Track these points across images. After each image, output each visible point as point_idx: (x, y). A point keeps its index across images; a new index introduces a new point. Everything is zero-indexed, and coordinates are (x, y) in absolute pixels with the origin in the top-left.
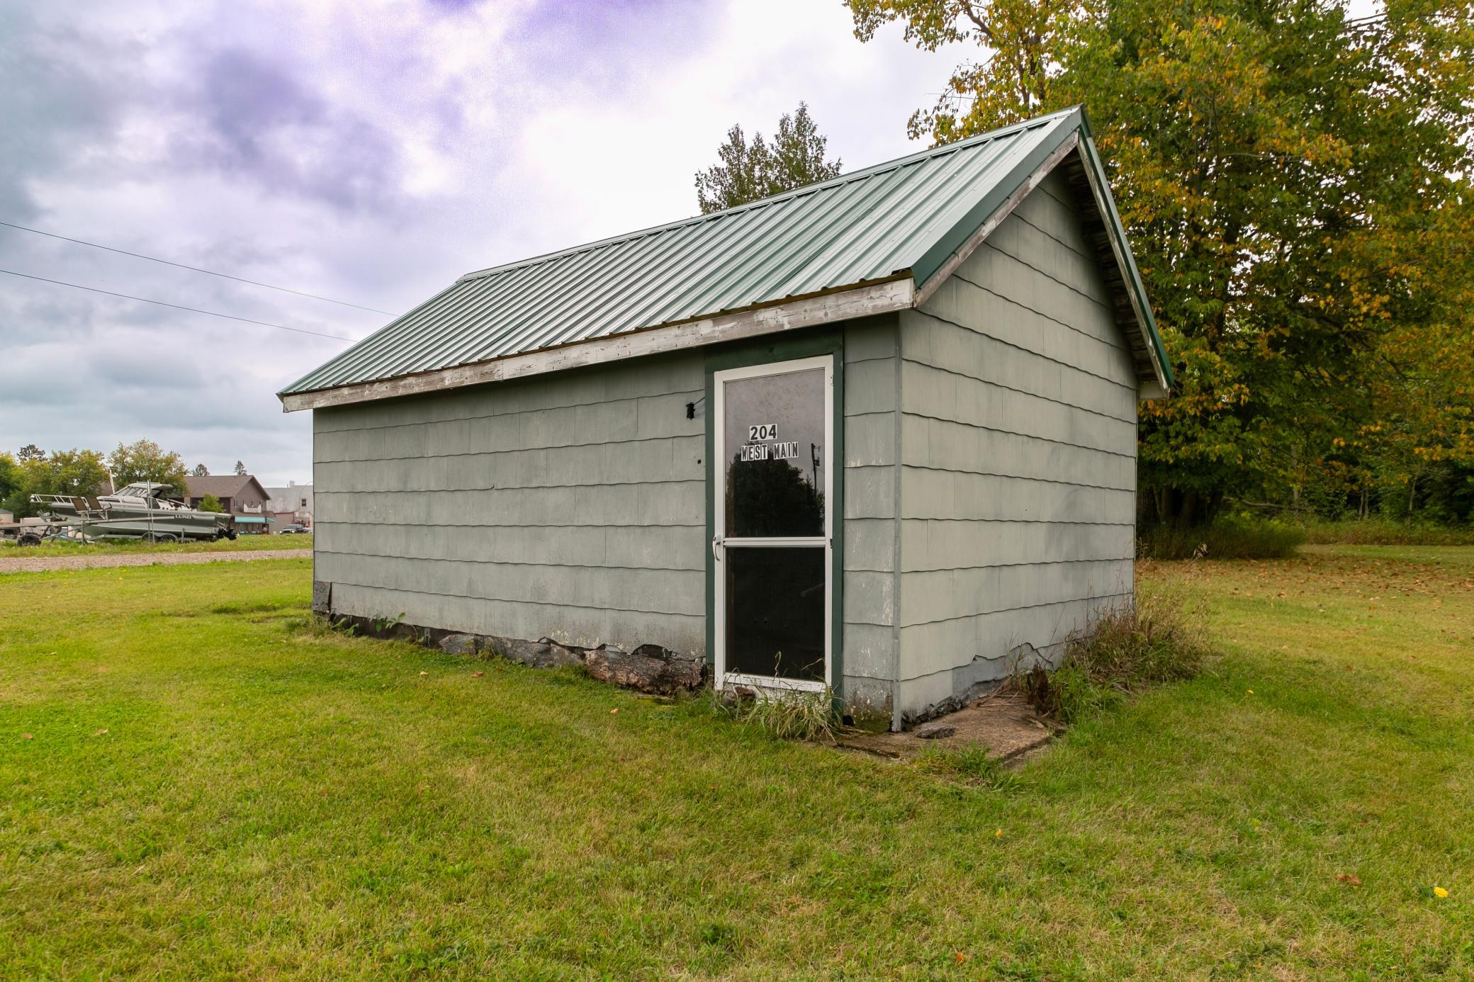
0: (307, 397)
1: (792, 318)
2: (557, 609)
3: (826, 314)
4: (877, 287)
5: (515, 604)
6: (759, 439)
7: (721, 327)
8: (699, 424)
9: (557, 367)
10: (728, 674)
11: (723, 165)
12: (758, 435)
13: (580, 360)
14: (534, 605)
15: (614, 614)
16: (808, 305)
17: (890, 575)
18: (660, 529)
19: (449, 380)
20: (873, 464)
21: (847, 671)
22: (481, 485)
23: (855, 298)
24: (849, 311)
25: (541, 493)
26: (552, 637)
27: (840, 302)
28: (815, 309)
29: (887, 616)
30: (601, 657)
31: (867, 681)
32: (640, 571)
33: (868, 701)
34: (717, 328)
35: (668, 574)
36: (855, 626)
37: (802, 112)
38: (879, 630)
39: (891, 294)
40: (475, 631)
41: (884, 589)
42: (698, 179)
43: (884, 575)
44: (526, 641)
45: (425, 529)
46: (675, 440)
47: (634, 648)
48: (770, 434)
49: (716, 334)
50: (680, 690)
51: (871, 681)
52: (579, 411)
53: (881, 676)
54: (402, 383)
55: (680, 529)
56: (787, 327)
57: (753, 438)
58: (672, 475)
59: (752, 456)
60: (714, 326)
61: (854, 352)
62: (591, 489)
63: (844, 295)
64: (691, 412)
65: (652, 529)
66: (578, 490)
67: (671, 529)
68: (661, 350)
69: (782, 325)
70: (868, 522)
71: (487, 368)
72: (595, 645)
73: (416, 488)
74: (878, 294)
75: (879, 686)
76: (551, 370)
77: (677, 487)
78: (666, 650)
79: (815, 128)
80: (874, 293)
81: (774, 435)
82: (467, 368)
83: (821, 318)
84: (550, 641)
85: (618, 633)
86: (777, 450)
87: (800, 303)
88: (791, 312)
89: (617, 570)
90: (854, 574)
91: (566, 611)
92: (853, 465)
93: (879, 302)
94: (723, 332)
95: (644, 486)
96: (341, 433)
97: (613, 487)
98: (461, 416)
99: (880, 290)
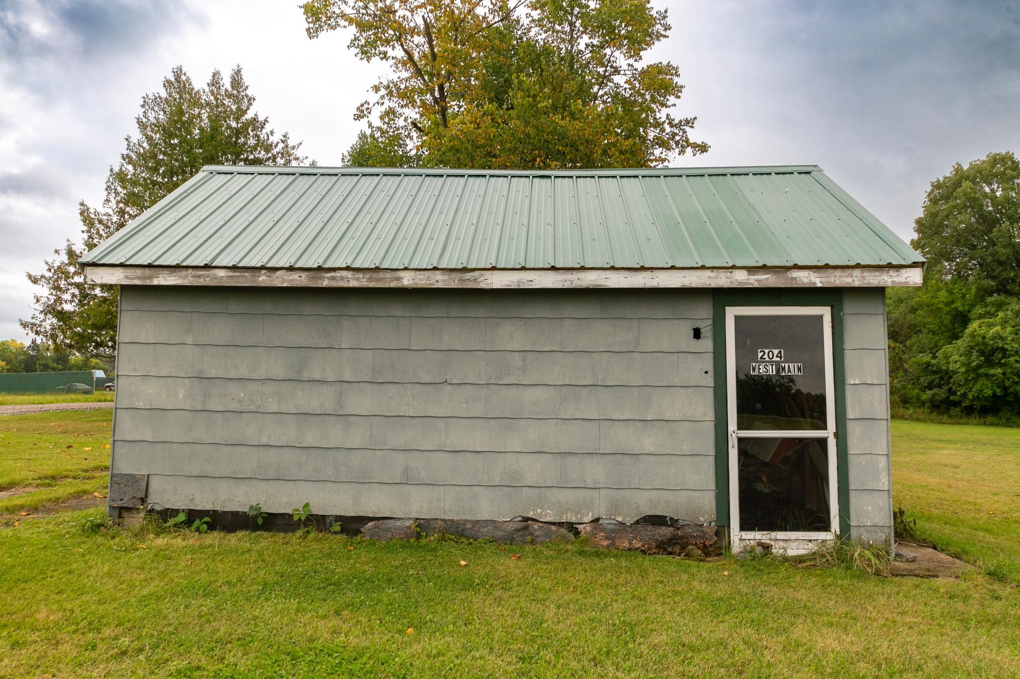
0: (147, 271)
1: (824, 280)
2: (537, 491)
3: (853, 281)
4: (895, 270)
5: (477, 488)
6: (767, 359)
7: (755, 277)
8: (707, 344)
9: (567, 285)
10: (743, 533)
11: (164, 94)
12: (766, 356)
13: (598, 283)
14: (503, 488)
15: (609, 492)
16: (838, 273)
17: (884, 456)
18: (665, 423)
19: (407, 280)
20: (869, 382)
21: (853, 522)
22: (427, 379)
23: (877, 274)
24: (872, 281)
25: (514, 391)
26: (531, 514)
27: (865, 275)
28: (844, 276)
29: (884, 484)
30: (596, 529)
31: (869, 529)
32: (641, 457)
33: (871, 542)
34: (752, 277)
35: (673, 458)
36: (858, 492)
37: (238, 72)
38: (877, 493)
39: (906, 275)
40: (414, 515)
41: (880, 466)
42: (145, 102)
43: (879, 456)
44: (494, 522)
45: (333, 418)
46: (680, 355)
47: (635, 519)
48: (777, 357)
49: (752, 282)
50: (692, 549)
51: (872, 528)
52: (568, 323)
53: (881, 524)
54: (329, 275)
55: (687, 423)
56: (819, 285)
57: (761, 358)
58: (677, 381)
59: (761, 371)
60: (749, 275)
61: (849, 307)
62: (582, 388)
63: (868, 270)
64: (697, 334)
65: (655, 423)
66: (564, 389)
67: (677, 423)
68: (693, 286)
69: (815, 283)
70: (865, 421)
71: (468, 275)
72: (587, 519)
73: (318, 376)
74: (896, 274)
75: (878, 531)
76: (561, 287)
77: (682, 390)
78: (671, 519)
79: (247, 87)
80: (892, 272)
81: (781, 357)
82: (437, 272)
83: (849, 283)
84: (526, 519)
85: (615, 507)
86: (784, 369)
87: (831, 271)
88: (822, 275)
89: (613, 456)
90: (856, 456)
91: (548, 492)
92: (852, 382)
93: (897, 279)
94: (757, 280)
95: (645, 388)
96: (176, 314)
97: (609, 389)
98: (399, 313)
99: (897, 271)
